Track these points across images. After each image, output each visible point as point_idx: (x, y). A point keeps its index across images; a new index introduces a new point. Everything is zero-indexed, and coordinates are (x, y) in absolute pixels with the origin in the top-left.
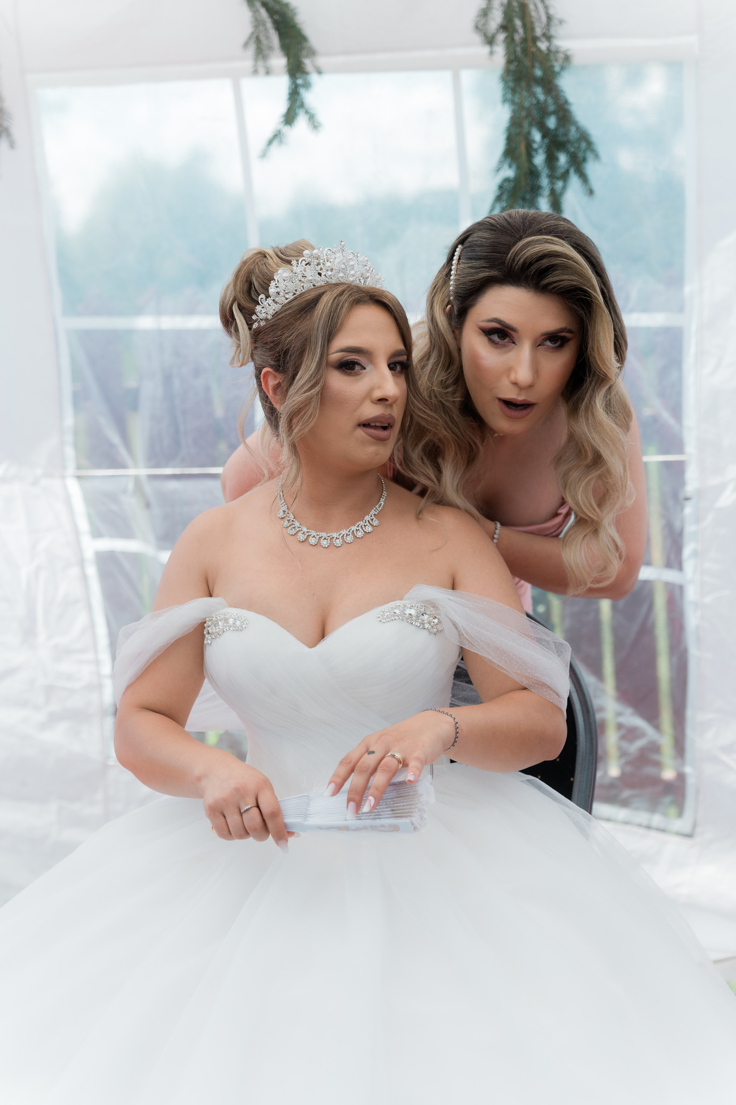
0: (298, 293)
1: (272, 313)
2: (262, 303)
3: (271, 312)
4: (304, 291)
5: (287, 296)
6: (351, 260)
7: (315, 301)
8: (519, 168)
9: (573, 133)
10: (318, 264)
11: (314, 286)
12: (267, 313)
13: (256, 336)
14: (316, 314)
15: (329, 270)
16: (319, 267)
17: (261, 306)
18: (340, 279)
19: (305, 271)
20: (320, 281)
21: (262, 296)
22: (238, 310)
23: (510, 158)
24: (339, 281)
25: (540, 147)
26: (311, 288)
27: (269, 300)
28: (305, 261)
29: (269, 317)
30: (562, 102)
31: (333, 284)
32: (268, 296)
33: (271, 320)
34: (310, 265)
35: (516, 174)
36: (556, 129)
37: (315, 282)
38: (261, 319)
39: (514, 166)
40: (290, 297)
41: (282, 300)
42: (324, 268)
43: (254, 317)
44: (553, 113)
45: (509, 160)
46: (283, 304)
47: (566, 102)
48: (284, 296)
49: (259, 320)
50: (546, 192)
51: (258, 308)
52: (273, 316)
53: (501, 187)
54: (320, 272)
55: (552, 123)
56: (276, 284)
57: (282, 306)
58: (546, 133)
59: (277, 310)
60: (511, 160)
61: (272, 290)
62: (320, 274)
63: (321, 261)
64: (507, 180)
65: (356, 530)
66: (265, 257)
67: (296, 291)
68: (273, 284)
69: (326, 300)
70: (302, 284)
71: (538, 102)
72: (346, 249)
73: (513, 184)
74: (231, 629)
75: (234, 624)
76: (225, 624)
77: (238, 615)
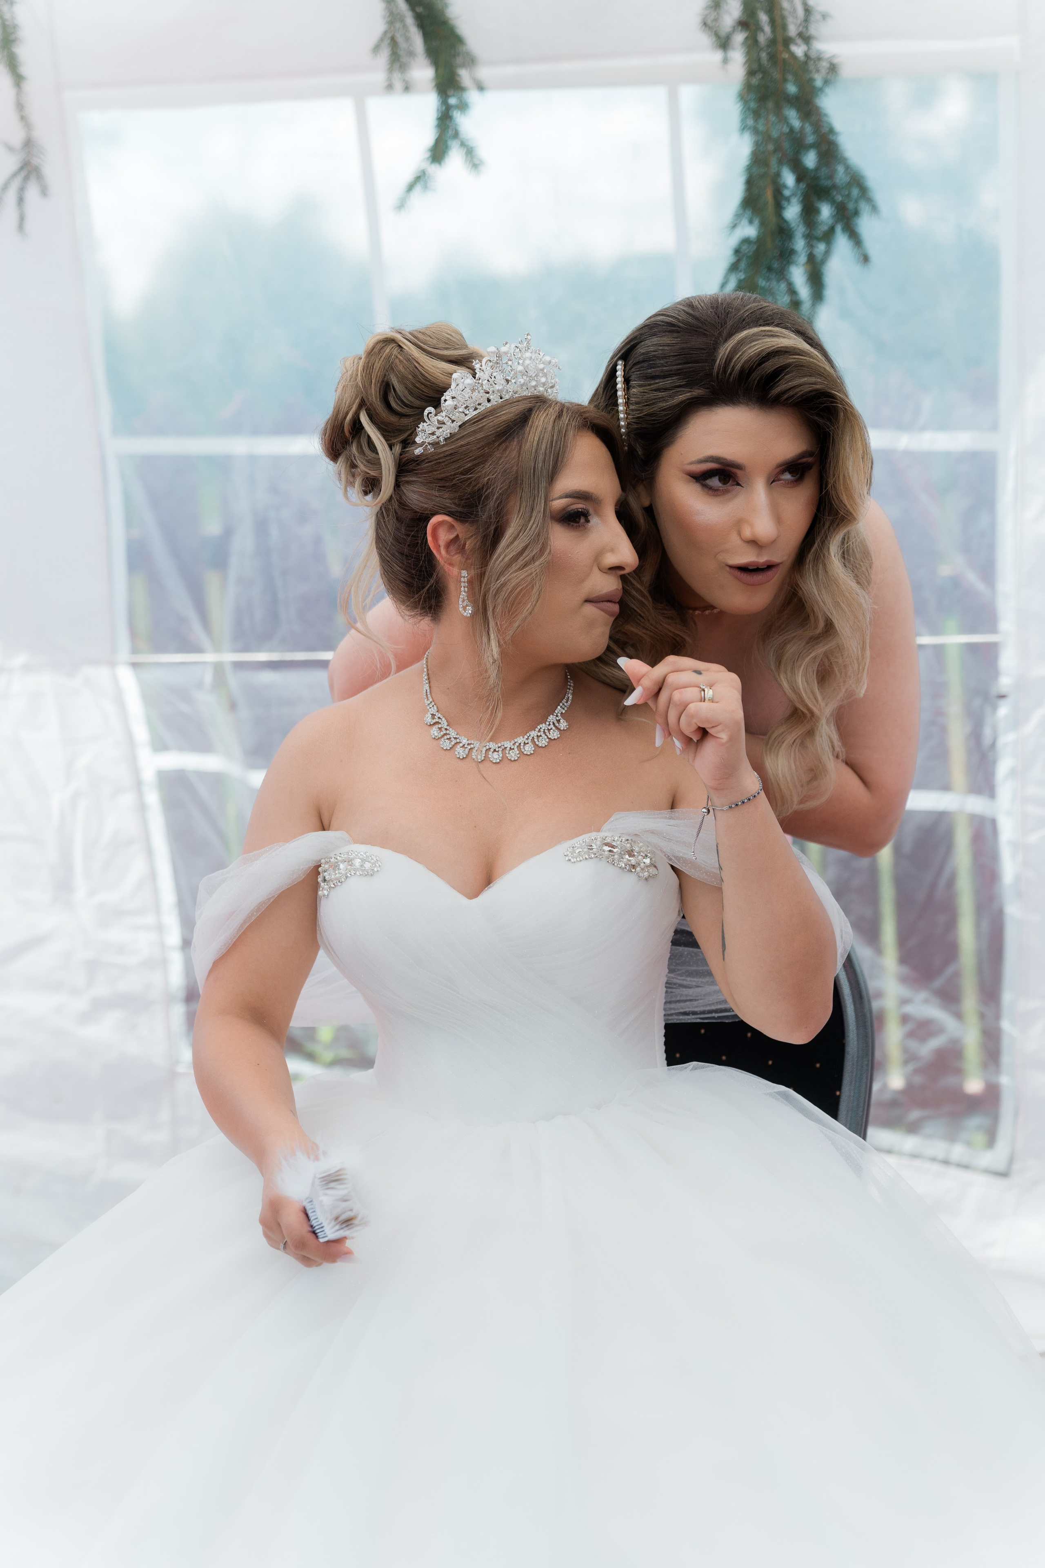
0: (482, 408)
1: (446, 436)
2: (429, 421)
3: (445, 434)
4: (490, 405)
5: (467, 412)
7: (520, 423)
8: (763, 224)
9: (840, 175)
11: (501, 398)
12: (438, 435)
15: (520, 376)
17: (427, 423)
19: (491, 377)
20: (509, 392)
22: (370, 423)
23: (749, 210)
25: (794, 195)
26: (499, 401)
27: (441, 416)
28: (491, 363)
29: (442, 441)
30: (825, 130)
33: (445, 445)
35: (759, 232)
36: (817, 169)
37: (502, 393)
38: (428, 443)
39: (757, 222)
40: (471, 412)
41: (460, 417)
42: (512, 373)
43: (419, 440)
44: (813, 146)
45: (749, 213)
46: (460, 422)
47: (831, 131)
48: (463, 412)
49: (426, 444)
50: (802, 258)
51: (423, 427)
52: (447, 439)
53: (737, 251)
54: (508, 378)
55: (810, 160)
56: (453, 394)
57: (460, 425)
58: (802, 174)
59: (453, 431)
60: (753, 213)
61: (448, 403)
62: (508, 382)
64: (746, 241)
65: (538, 736)
66: (401, 347)
67: (479, 404)
70: (488, 396)
71: (792, 130)
73: (755, 247)
74: (358, 873)
75: (362, 866)
76: (349, 867)
77: (367, 854)
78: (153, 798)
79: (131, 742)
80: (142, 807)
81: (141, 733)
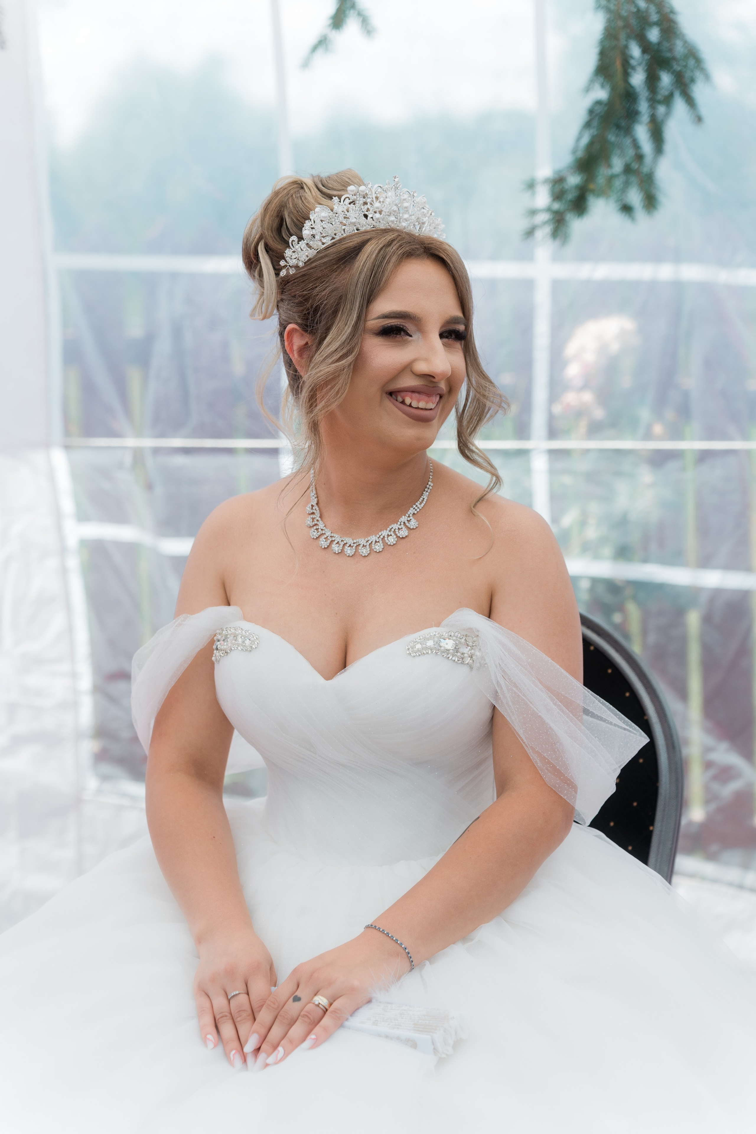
0: (337, 238)
1: (305, 260)
2: (294, 247)
3: (304, 258)
4: (345, 235)
5: (324, 241)
6: (405, 201)
7: (357, 250)
8: (613, 89)
9: (679, 49)
10: (365, 203)
11: (358, 230)
12: (298, 259)
13: (284, 284)
14: (356, 266)
15: (378, 212)
16: (366, 207)
17: (292, 249)
18: (390, 224)
19: (348, 212)
20: (365, 225)
21: (294, 238)
22: (264, 251)
23: (603, 77)
24: (389, 225)
25: (640, 64)
26: (354, 232)
27: (303, 244)
28: (349, 199)
29: (301, 264)
30: (667, 10)
31: (381, 230)
32: (301, 238)
33: (303, 267)
34: (354, 204)
35: (609, 96)
36: (659, 44)
37: (359, 226)
38: (289, 266)
39: (608, 88)
40: (328, 241)
41: (318, 245)
42: (371, 209)
43: (282, 263)
44: (656, 24)
45: (601, 79)
46: (318, 249)
47: (672, 12)
48: (321, 240)
49: (288, 267)
50: (645, 118)
51: (288, 253)
52: (305, 263)
53: (591, 112)
54: (366, 213)
55: (654, 35)
56: (312, 225)
57: (318, 252)
58: (646, 47)
59: (310, 256)
60: (606, 80)
61: (306, 232)
62: (366, 216)
63: (369, 200)
64: (598, 103)
65: (388, 535)
66: (302, 188)
67: (335, 234)
68: (307, 224)
69: (370, 250)
70: (344, 227)
71: (639, 10)
72: (400, 186)
73: (606, 108)
74: (239, 648)
75: (243, 642)
76: (233, 641)
77: (250, 632)
78: (73, 563)
79: (58, 515)
80: (64, 571)
81: (68, 506)
